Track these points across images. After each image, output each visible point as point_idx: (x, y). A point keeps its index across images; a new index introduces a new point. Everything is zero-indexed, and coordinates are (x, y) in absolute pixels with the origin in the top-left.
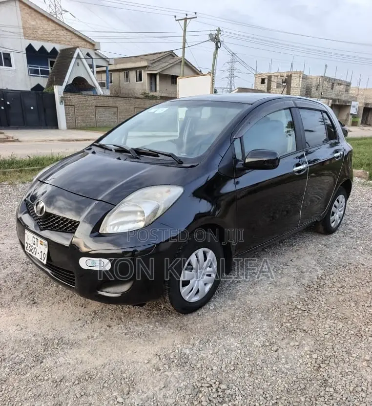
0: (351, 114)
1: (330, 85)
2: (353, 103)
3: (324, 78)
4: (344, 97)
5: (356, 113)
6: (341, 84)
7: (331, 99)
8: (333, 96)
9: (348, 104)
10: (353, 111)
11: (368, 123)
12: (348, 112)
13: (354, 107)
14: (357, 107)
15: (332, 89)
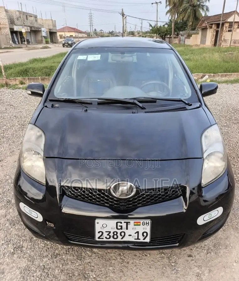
0: (43, 36)
1: (25, 17)
2: (43, 29)
3: (20, 12)
4: (36, 25)
5: (46, 36)
6: (31, 17)
7: (29, 26)
8: (29, 24)
9: (40, 30)
10: (44, 34)
11: (54, 42)
12: (41, 35)
13: (44, 31)
14: (45, 31)
15: (27, 19)
